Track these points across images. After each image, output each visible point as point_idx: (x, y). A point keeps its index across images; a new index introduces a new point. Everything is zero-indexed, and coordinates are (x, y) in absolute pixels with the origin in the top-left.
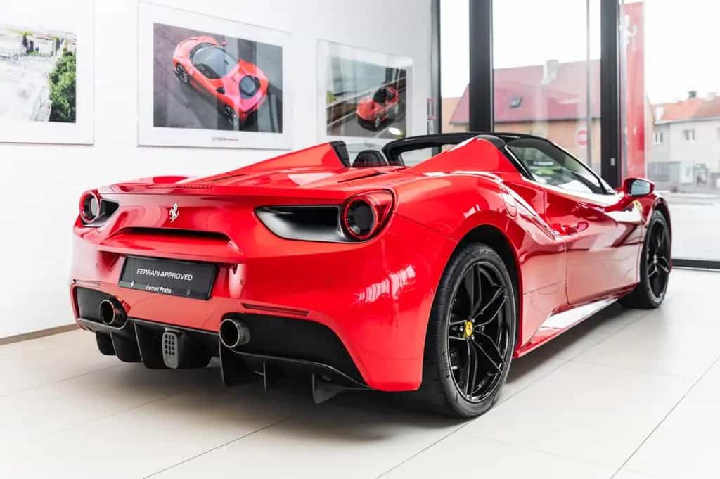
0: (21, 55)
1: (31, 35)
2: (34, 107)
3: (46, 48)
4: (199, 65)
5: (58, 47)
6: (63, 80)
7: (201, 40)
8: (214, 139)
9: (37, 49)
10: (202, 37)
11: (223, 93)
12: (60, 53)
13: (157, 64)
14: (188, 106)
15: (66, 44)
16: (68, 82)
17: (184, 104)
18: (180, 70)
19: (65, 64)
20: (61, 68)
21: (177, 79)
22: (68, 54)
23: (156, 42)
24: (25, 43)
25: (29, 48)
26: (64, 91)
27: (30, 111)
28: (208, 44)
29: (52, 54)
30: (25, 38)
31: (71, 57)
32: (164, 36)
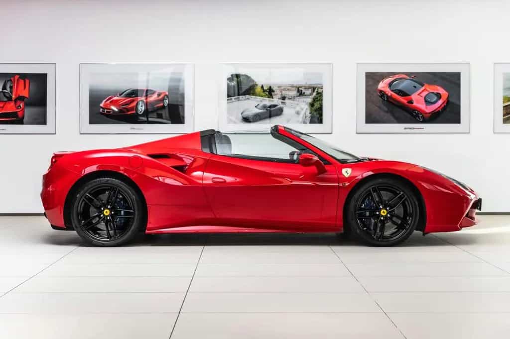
0: (297, 96)
1: (301, 87)
2: (303, 118)
3: (308, 92)
4: (395, 90)
5: (314, 91)
6: (316, 105)
7: (397, 77)
8: (405, 128)
9: (304, 93)
10: (397, 75)
11: (412, 103)
12: (315, 94)
13: (367, 92)
14: (387, 112)
15: (318, 89)
16: (319, 106)
17: (385, 111)
18: (382, 94)
19: (317, 98)
20: (315, 100)
21: (380, 98)
22: (318, 93)
23: (367, 82)
24: (298, 91)
25: (301, 94)
26: (316, 111)
27: (301, 120)
28: (401, 78)
29: (311, 94)
30: (298, 88)
31: (320, 94)
32: (372, 78)
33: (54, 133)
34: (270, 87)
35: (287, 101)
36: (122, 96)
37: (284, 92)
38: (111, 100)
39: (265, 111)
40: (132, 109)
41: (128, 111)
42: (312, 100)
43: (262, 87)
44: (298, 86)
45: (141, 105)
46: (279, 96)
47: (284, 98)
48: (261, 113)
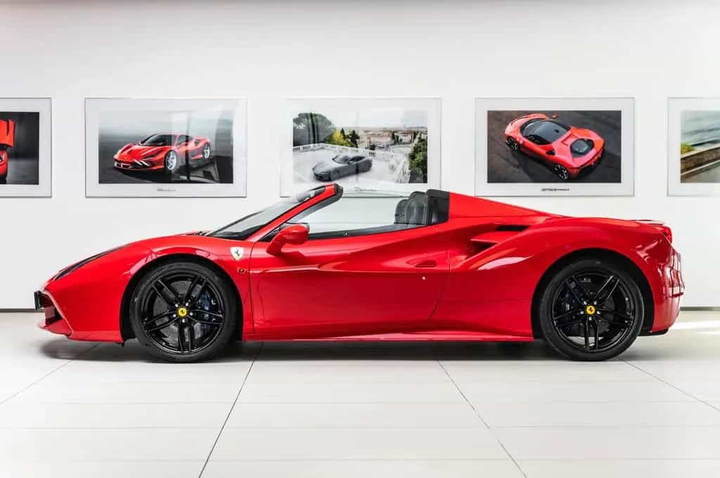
0: (391, 145)
1: (397, 132)
2: (399, 175)
3: (407, 139)
4: (530, 136)
5: (415, 137)
6: (418, 157)
7: (532, 117)
8: (544, 190)
9: (401, 140)
10: (532, 115)
11: (553, 154)
12: (416, 141)
13: (490, 138)
14: (518, 167)
15: (420, 135)
16: (422, 158)
17: (515, 166)
18: (511, 141)
19: (420, 147)
20: (416, 150)
21: (508, 148)
22: (421, 140)
23: (489, 124)
24: (393, 137)
25: (396, 140)
26: (418, 165)
27: (396, 177)
28: (538, 119)
29: (411, 142)
30: (393, 135)
31: (424, 142)
32: (497, 119)
33: (50, 195)
34: (354, 132)
35: (377, 151)
36: (144, 144)
37: (373, 139)
38: (129, 150)
39: (346, 165)
40: (159, 162)
41: (153, 165)
42: (413, 150)
43: (342, 132)
44: (393, 130)
45: (171, 157)
46: (366, 144)
47: (373, 147)
48: (341, 168)
